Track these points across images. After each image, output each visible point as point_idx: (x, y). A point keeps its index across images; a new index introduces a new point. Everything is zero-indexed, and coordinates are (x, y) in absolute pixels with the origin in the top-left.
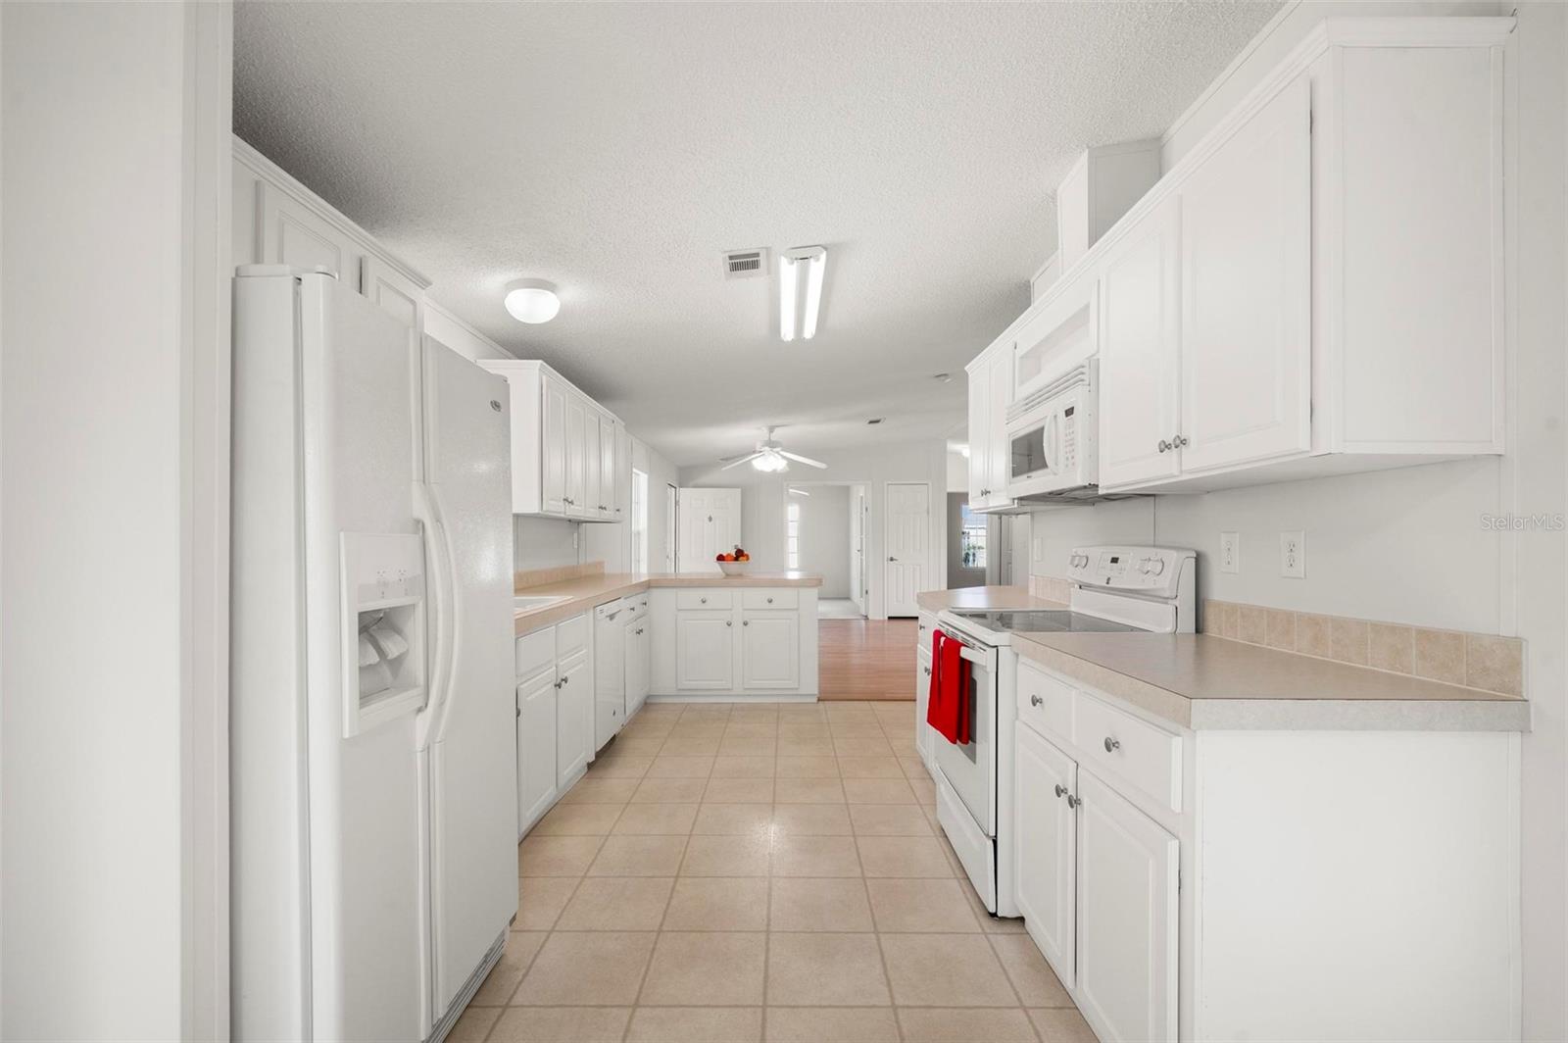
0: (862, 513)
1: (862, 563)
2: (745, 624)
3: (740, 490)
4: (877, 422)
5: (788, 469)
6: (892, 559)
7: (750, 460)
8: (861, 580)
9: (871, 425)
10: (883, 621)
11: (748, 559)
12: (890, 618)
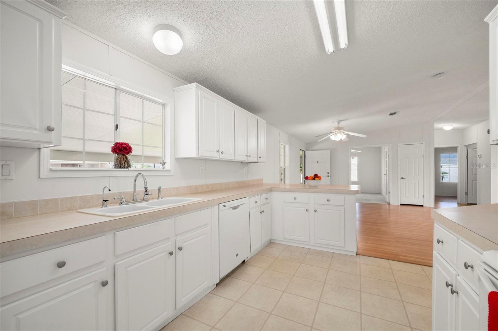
0: (386, 158)
1: (386, 180)
2: (315, 211)
3: (330, 151)
4: (394, 114)
5: (348, 140)
6: (402, 178)
7: (329, 137)
8: (386, 187)
9: (391, 116)
10: (398, 206)
11: (321, 179)
12: (401, 204)
